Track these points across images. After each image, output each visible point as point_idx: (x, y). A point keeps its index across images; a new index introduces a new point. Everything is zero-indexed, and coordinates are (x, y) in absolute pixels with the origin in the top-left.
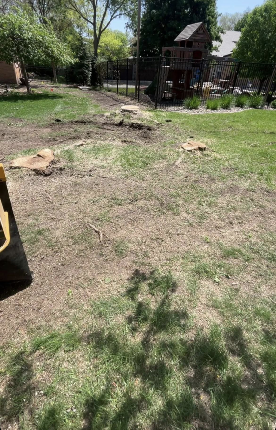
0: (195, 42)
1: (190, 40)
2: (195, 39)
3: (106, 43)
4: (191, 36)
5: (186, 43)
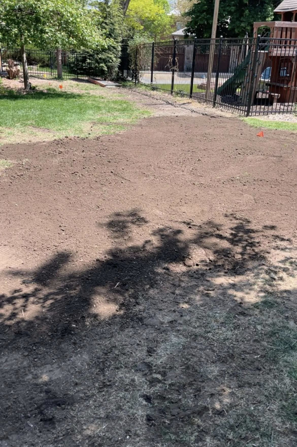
5: (294, 15)
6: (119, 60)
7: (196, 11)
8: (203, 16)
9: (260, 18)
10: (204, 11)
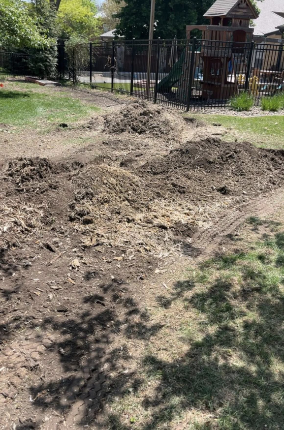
0: (235, 19)
1: (228, 16)
2: (235, 15)
3: (66, 12)
4: (230, 11)
5: (222, 20)
6: (56, 59)
7: (126, 14)
8: (132, 18)
9: (185, 22)
10: (133, 14)
